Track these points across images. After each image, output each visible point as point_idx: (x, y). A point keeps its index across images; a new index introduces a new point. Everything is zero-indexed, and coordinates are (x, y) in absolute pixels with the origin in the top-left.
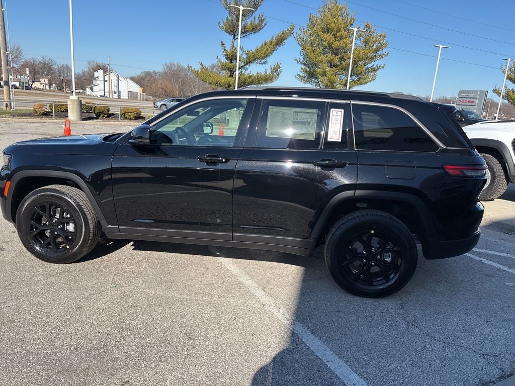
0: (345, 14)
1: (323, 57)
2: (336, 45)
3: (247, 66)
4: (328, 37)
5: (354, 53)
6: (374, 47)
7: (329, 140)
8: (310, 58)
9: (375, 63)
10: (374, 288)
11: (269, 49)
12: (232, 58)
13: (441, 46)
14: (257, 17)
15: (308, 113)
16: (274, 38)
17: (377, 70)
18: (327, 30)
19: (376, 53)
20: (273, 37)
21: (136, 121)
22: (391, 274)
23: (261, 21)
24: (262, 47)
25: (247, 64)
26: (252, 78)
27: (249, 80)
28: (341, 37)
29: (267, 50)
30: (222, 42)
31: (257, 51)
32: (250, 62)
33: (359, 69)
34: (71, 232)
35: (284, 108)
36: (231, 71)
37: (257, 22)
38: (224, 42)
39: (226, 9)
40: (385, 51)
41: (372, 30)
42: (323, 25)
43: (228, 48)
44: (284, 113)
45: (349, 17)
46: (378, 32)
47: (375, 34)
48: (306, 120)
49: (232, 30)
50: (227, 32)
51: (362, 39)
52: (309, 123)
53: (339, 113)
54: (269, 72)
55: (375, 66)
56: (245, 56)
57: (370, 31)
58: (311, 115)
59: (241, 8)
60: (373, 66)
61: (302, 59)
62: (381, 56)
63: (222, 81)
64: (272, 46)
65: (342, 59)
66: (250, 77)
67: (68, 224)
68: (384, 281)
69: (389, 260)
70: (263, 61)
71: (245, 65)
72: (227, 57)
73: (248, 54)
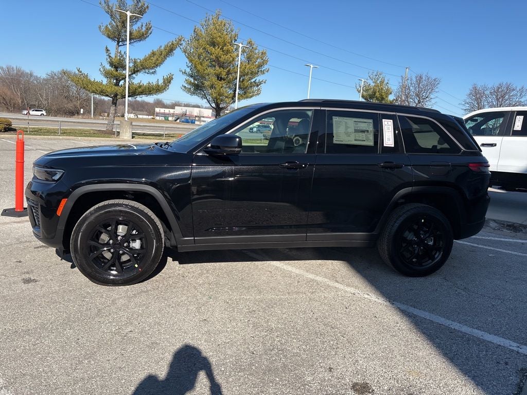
0: (229, 29)
1: (211, 70)
2: (223, 58)
3: (134, 75)
4: (216, 51)
5: (240, 68)
6: (257, 63)
7: (385, 145)
8: (198, 71)
9: (258, 78)
10: (424, 267)
11: (160, 59)
12: (118, 65)
13: (312, 66)
14: (144, 25)
15: (365, 122)
16: (162, 48)
17: (260, 85)
18: (213, 44)
19: (259, 69)
20: (161, 46)
21: (5, 133)
22: (435, 254)
23: (148, 29)
24: (150, 57)
25: (134, 73)
26: (142, 88)
27: (140, 90)
28: (228, 52)
29: (157, 59)
30: (106, 48)
31: (145, 60)
32: (138, 71)
33: (246, 84)
34: (137, 250)
35: (345, 118)
36: (117, 80)
37: (144, 29)
38: (109, 48)
39: (108, 12)
40: (265, 67)
41: (254, 46)
42: (208, 39)
43: (113, 55)
44: (346, 123)
45: (233, 33)
46: (259, 50)
47: (257, 51)
48: (364, 129)
49: (117, 36)
50: (109, 38)
51: (245, 54)
52: (368, 131)
53: (390, 123)
54: (161, 82)
55: (257, 81)
56: (131, 65)
57: (253, 48)
58: (368, 125)
59: (129, 14)
60: (255, 80)
61: (188, 70)
62: (263, 73)
63: (109, 90)
64: (162, 56)
65: (228, 73)
66: (140, 87)
67: (134, 240)
68: (431, 261)
69: (431, 243)
70: (151, 71)
71: (132, 74)
72: (111, 64)
73: (135, 62)
